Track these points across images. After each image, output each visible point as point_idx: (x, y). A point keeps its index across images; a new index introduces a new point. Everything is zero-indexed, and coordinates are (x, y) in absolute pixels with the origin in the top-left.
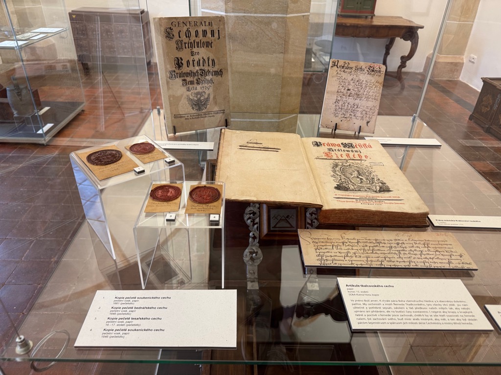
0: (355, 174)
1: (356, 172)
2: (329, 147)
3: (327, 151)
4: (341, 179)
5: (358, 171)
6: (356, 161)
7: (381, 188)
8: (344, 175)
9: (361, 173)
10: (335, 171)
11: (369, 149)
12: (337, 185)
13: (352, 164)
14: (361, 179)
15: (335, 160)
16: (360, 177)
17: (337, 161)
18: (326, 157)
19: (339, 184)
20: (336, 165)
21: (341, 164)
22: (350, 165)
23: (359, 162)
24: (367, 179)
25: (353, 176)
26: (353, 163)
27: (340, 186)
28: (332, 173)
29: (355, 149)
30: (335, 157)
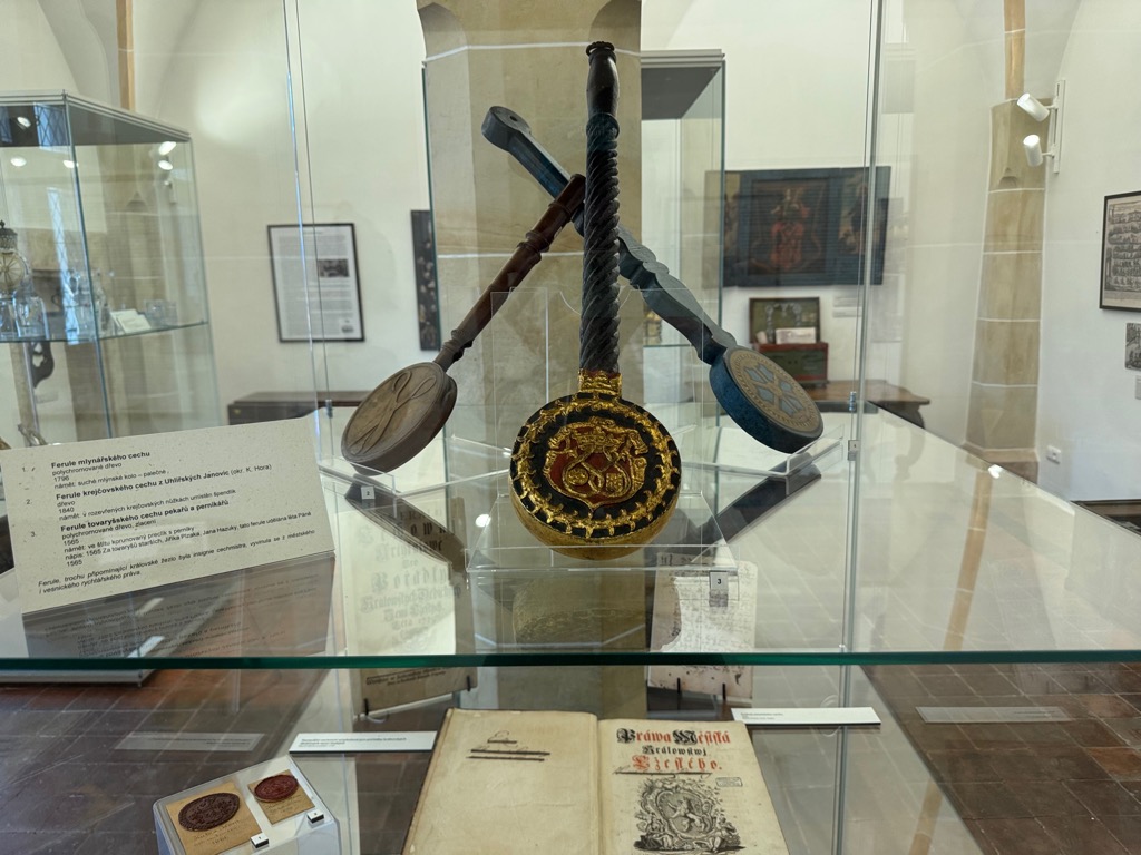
0: (683, 808)
1: (685, 805)
2: (648, 743)
3: (640, 753)
4: (651, 824)
5: (689, 802)
6: (693, 777)
7: (723, 841)
8: (660, 811)
9: (693, 805)
10: (646, 804)
11: (724, 745)
12: (642, 837)
13: (681, 785)
14: (692, 820)
15: (652, 774)
16: (691, 816)
17: (655, 778)
18: (635, 770)
19: (645, 834)
20: (650, 789)
21: (660, 784)
22: (677, 787)
23: (697, 778)
24: (702, 820)
25: (678, 813)
26: (684, 781)
27: (646, 840)
28: (639, 808)
29: (698, 746)
30: (652, 769)
